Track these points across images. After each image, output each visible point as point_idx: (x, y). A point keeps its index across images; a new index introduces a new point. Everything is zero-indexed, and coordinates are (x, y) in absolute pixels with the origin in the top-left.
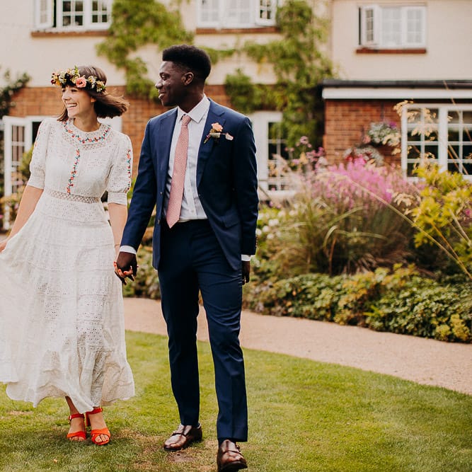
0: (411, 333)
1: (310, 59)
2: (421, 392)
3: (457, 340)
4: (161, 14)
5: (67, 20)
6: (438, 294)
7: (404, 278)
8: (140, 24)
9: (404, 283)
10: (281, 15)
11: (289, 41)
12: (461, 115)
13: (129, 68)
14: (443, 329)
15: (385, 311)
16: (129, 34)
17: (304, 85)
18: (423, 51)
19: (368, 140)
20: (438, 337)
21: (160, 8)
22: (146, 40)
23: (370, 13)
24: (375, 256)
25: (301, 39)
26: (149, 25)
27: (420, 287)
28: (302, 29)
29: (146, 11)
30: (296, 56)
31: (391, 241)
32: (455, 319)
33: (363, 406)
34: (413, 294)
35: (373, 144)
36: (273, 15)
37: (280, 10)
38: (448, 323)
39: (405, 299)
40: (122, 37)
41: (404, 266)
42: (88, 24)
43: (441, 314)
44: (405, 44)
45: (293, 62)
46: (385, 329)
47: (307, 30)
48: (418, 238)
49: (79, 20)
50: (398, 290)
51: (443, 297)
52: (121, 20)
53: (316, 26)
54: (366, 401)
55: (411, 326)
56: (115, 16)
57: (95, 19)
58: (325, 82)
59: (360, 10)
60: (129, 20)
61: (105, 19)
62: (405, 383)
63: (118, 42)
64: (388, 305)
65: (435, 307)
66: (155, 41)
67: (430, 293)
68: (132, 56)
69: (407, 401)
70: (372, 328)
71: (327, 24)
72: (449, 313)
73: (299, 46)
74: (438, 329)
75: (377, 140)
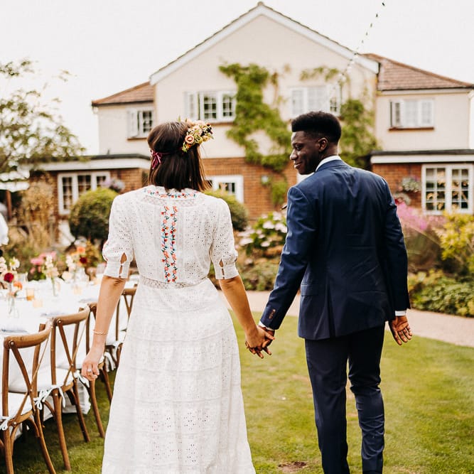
0: (442, 312)
1: (362, 137)
2: (459, 350)
4: (266, 111)
5: (207, 115)
6: (460, 289)
7: (436, 279)
8: (253, 117)
9: (436, 282)
10: (344, 110)
11: (349, 126)
12: (460, 172)
13: (247, 146)
14: (463, 310)
15: (425, 299)
16: (247, 124)
17: (360, 154)
18: (431, 129)
19: (401, 188)
20: (460, 315)
21: (266, 106)
22: (257, 127)
23: (398, 105)
24: (417, 264)
25: (357, 124)
26: (259, 118)
27: (447, 284)
28: (357, 118)
29: (256, 109)
30: (354, 136)
31: (426, 256)
32: (471, 304)
33: (427, 359)
34: (443, 289)
35: (404, 191)
36: (338, 110)
37: (343, 106)
38: (466, 306)
39: (438, 292)
40: (242, 126)
41: (436, 271)
42: (220, 118)
44: (421, 125)
45: (351, 139)
46: (426, 309)
47: (361, 119)
48: (445, 255)
49: (214, 115)
50: (433, 286)
51: (462, 291)
52: (241, 115)
53: (366, 116)
54: (429, 355)
55: (442, 309)
56: (238, 113)
57: (224, 114)
58: (373, 152)
59: (391, 103)
60: (246, 115)
61: (231, 114)
62: (448, 344)
63: (239, 129)
64: (427, 295)
65: (458, 297)
66: (263, 128)
67: (453, 289)
68: (249, 138)
69: (453, 355)
70: (418, 309)
71: (372, 114)
72: (466, 300)
73: (355, 129)
74: (460, 310)
75: (407, 189)
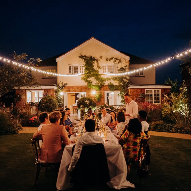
3: (174, 132)
9: (162, 124)
12: (157, 91)
15: (159, 128)
18: (144, 77)
32: (173, 129)
38: (172, 130)
43: (170, 128)
44: (140, 75)
52: (86, 72)
68: (89, 80)
74: (170, 131)
75: (141, 96)
